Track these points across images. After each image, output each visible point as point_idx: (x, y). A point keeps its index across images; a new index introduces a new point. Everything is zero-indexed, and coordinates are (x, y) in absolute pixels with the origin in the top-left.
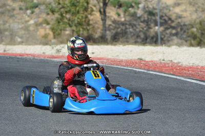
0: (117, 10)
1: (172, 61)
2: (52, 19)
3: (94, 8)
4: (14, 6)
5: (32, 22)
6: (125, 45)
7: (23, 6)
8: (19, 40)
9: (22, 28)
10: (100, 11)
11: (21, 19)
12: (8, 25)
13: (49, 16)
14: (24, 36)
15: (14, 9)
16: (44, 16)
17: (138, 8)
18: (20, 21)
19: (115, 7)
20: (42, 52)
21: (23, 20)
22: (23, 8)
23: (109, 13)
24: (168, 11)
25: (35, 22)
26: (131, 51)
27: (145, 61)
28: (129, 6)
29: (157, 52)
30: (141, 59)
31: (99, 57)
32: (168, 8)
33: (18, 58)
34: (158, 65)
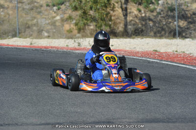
0: (138, 7)
1: (184, 52)
2: (77, 15)
3: (116, 5)
4: (41, 2)
5: (58, 18)
6: (142, 38)
7: (50, 2)
8: (46, 34)
9: (49, 23)
10: (121, 7)
11: (48, 15)
12: (35, 20)
13: (74, 13)
14: (51, 30)
15: (41, 6)
16: (69, 12)
17: (158, 4)
18: (47, 17)
19: (136, 3)
20: (66, 45)
21: (50, 16)
22: (50, 4)
23: (131, 9)
24: (186, 7)
25: (61, 18)
26: (147, 44)
27: (159, 52)
28: (149, 2)
29: (171, 44)
30: (156, 51)
31: (118, 49)
32: (187, 4)
33: (43, 50)
34: (171, 56)
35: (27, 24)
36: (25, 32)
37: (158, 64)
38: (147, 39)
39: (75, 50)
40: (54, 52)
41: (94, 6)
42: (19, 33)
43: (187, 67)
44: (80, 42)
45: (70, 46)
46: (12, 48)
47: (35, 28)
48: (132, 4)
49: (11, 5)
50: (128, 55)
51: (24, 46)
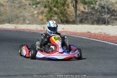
0: (84, 6)
1: (105, 33)
4: (26, 3)
5: (36, 12)
6: (83, 25)
7: (31, 3)
8: (28, 22)
9: (30, 16)
10: (73, 6)
12: (22, 13)
14: (31, 20)
15: (26, 5)
16: (43, 8)
17: (96, 4)
18: (29, 11)
19: (83, 4)
20: (36, 28)
21: (31, 11)
22: (31, 4)
23: (79, 7)
24: (113, 6)
25: (38, 12)
26: (85, 28)
27: (91, 33)
28: (91, 3)
29: (99, 28)
30: (89, 32)
31: (66, 31)
32: (113, 4)
33: (21, 31)
34: (97, 35)
35: (16, 15)
36: (15, 20)
37: (87, 40)
38: (86, 25)
39: (40, 31)
40: (27, 33)
41: (56, 5)
42: (12, 21)
43: (105, 42)
44: (44, 26)
45: (39, 29)
46: (3, 30)
47: (21, 18)
48: (80, 4)
49: (7, 4)
50: (71, 35)
51: (11, 29)
